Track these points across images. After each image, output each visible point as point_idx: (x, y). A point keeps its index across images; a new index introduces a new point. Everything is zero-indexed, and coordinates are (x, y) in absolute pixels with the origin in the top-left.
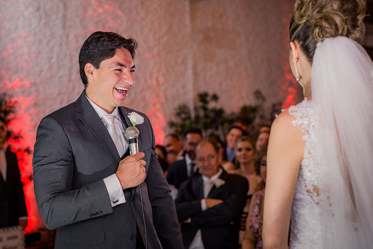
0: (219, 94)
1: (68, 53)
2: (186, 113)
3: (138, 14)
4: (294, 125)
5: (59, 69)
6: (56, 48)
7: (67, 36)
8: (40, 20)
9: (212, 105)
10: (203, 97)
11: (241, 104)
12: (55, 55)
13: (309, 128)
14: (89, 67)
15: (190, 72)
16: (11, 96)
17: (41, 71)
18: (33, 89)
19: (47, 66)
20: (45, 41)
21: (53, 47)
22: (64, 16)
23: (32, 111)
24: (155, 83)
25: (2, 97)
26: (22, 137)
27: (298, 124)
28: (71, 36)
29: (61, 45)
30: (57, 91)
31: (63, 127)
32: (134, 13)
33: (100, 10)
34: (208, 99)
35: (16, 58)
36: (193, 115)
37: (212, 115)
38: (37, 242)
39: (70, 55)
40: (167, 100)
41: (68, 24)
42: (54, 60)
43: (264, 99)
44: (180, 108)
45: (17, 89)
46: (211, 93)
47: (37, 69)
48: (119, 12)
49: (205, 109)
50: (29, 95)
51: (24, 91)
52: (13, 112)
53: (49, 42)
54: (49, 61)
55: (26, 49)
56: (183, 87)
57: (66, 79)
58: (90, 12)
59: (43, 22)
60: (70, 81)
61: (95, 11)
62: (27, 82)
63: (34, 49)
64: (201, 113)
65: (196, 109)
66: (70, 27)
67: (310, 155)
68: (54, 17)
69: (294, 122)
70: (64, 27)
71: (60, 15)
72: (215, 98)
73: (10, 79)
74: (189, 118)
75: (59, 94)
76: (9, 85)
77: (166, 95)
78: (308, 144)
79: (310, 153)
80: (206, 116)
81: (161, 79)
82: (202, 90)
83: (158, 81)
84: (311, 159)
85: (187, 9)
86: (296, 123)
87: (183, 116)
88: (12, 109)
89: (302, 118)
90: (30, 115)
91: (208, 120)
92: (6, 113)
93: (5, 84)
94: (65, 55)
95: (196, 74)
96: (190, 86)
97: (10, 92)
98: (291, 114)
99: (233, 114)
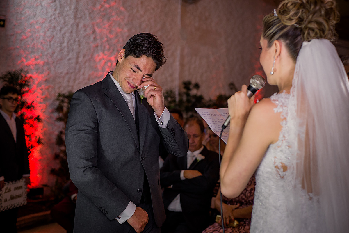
0: (200, 83)
1: (77, 39)
2: (171, 97)
3: (138, 11)
4: (276, 111)
5: (68, 52)
6: (67, 35)
7: (78, 26)
8: (56, 10)
9: (194, 92)
10: (187, 85)
11: (217, 93)
12: (66, 40)
13: (287, 116)
15: (177, 63)
16: (27, 72)
17: (54, 53)
18: (45, 68)
19: (59, 49)
20: (58, 28)
21: (65, 33)
22: (76, 8)
23: (43, 86)
25: (19, 72)
26: (34, 107)
27: (279, 111)
28: (81, 25)
29: (71, 32)
30: (65, 71)
31: (91, 99)
32: (135, 11)
33: (107, 6)
34: (191, 87)
35: (33, 40)
36: (177, 99)
37: (193, 100)
38: (41, 196)
39: (79, 41)
41: (79, 16)
42: (65, 44)
44: (167, 93)
45: (32, 67)
46: (193, 82)
47: (50, 51)
48: (122, 9)
49: (188, 95)
50: (42, 72)
51: (38, 69)
52: (28, 85)
53: (61, 29)
54: (61, 46)
55: (42, 33)
56: (171, 75)
57: (74, 61)
58: (98, 6)
59: (57, 12)
60: (77, 63)
61: (102, 6)
62: (41, 61)
63: (48, 34)
64: (185, 98)
65: (180, 94)
66: (80, 17)
67: (284, 138)
68: (67, 8)
69: (275, 110)
70: (75, 17)
71: (73, 7)
72: (197, 86)
73: (26, 58)
74: (174, 101)
75: (67, 73)
76: (26, 63)
78: (284, 129)
79: (284, 136)
80: (188, 101)
82: (187, 79)
84: (284, 142)
85: (179, 10)
86: (277, 111)
87: (169, 99)
88: (27, 83)
89: (282, 106)
90: (42, 89)
91: (190, 105)
92: (22, 86)
93: (22, 62)
94: (75, 41)
95: (182, 65)
96: (177, 75)
97: (26, 69)
98: (273, 102)
99: (210, 100)
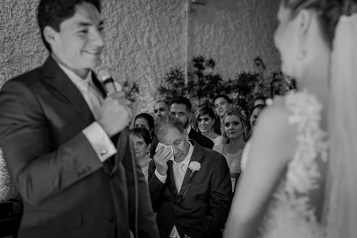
0: (215, 59)
2: (178, 79)
9: (208, 71)
10: (198, 62)
14: (49, 30)
34: (204, 64)
36: (186, 81)
37: (207, 82)
43: (264, 67)
46: (207, 58)
49: (200, 75)
56: (178, 50)
64: (196, 80)
72: (212, 63)
80: (201, 83)
87: (175, 82)
91: (203, 87)
99: (230, 81)
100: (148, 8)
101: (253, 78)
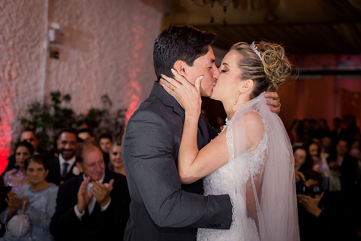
9: (63, 105)
10: (55, 96)
11: (89, 107)
24: (7, 76)
34: (61, 98)
37: (62, 115)
40: (17, 95)
43: (111, 104)
46: (63, 93)
49: (57, 108)
56: (35, 84)
64: (52, 112)
72: (68, 98)
77: (17, 91)
80: (57, 116)
81: (14, 74)
82: (54, 89)
83: (10, 75)
87: (35, 113)
95: (48, 72)
96: (42, 84)
99: (82, 115)
100: (11, 43)
101: (100, 113)
